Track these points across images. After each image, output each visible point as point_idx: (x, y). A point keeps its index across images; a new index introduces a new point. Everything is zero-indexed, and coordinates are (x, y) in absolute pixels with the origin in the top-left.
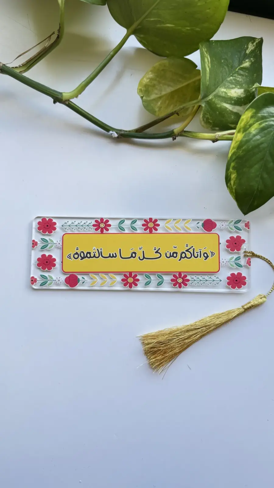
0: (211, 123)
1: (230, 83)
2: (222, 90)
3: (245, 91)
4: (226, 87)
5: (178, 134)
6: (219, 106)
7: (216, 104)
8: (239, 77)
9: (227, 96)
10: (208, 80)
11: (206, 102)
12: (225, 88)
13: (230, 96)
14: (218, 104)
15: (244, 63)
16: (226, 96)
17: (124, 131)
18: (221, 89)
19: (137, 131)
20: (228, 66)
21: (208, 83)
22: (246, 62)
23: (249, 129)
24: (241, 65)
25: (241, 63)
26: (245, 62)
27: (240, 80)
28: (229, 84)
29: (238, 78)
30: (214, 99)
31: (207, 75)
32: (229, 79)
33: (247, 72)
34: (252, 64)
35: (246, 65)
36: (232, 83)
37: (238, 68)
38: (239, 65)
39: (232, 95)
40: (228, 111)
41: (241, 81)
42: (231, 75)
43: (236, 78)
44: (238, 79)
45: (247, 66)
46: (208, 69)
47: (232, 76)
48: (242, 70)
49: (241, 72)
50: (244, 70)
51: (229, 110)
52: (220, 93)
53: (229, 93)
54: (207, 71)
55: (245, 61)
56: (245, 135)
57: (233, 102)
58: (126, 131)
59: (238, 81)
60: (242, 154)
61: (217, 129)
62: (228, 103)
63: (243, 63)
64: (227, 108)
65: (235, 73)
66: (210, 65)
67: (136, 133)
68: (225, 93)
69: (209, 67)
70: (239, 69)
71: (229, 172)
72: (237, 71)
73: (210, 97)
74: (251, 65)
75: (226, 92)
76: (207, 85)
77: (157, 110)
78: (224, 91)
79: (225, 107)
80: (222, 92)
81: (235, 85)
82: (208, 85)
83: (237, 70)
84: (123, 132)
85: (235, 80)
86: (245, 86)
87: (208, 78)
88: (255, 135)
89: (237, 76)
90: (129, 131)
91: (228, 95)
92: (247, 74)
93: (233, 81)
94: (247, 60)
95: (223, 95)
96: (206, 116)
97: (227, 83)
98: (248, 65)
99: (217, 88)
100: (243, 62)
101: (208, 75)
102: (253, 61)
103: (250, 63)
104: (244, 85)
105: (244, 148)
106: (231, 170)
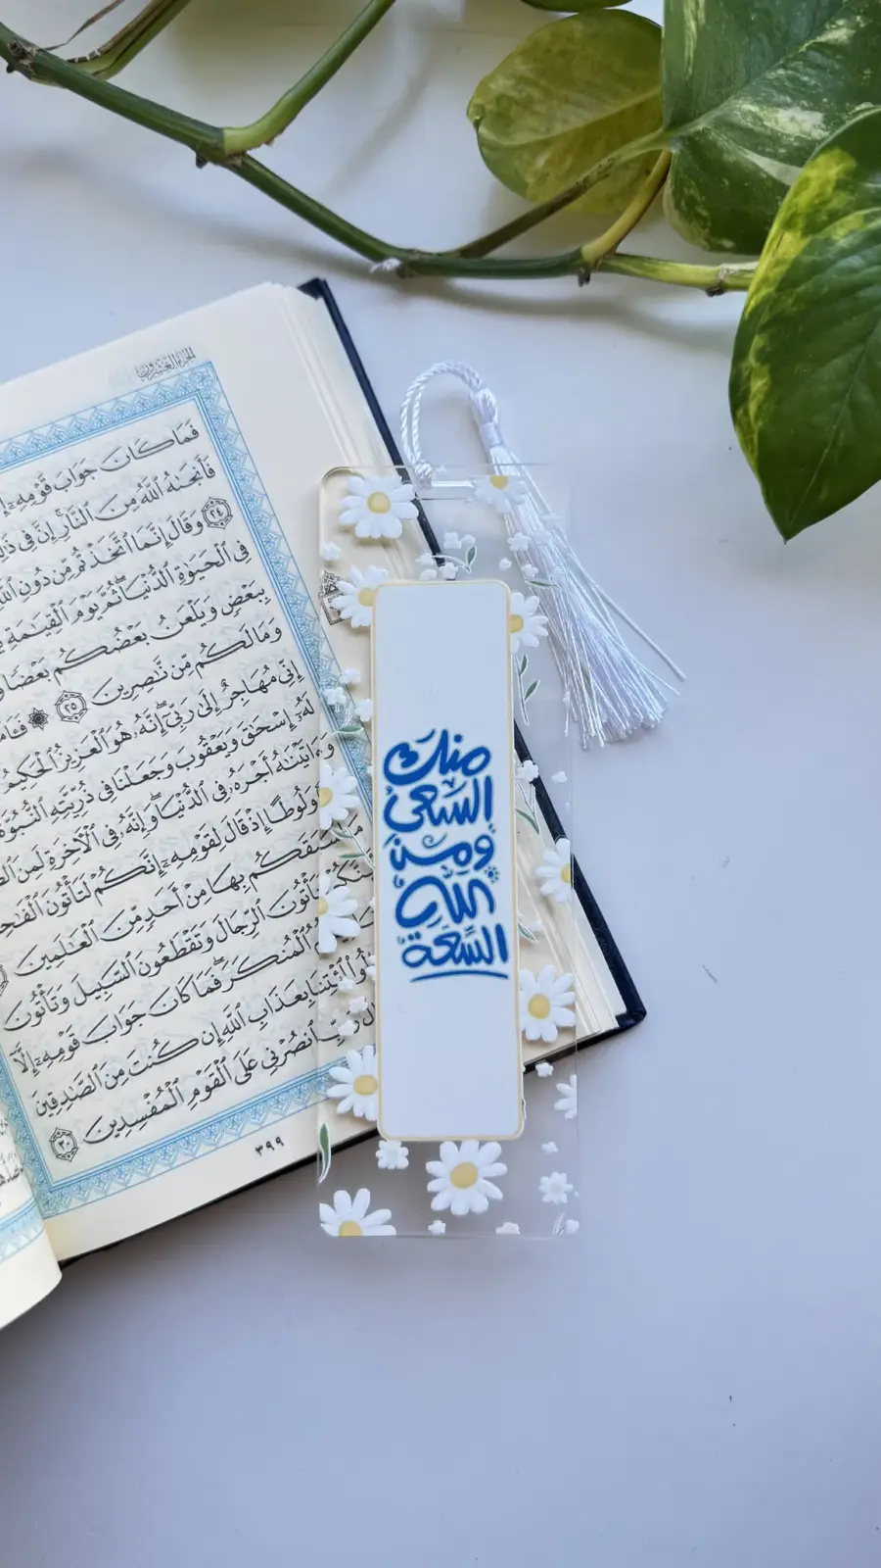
0: (704, 218)
1: (775, 87)
2: (744, 108)
3: (827, 121)
4: (759, 99)
5: (597, 262)
6: (730, 158)
7: (721, 151)
8: (813, 72)
9: (762, 129)
10: (692, 62)
11: (683, 138)
12: (758, 103)
13: (772, 130)
14: (729, 153)
15: (831, 29)
16: (758, 129)
17: (419, 252)
18: (740, 102)
19: (466, 252)
20: (771, 36)
21: (690, 70)
22: (838, 28)
23: (829, 229)
24: (820, 34)
25: (818, 28)
26: (834, 26)
27: (813, 82)
28: (770, 90)
29: (806, 74)
30: (713, 134)
31: (687, 42)
32: (771, 75)
33: (838, 61)
34: (859, 36)
35: (836, 37)
36: (783, 90)
37: (807, 45)
38: (812, 34)
39: (778, 128)
40: (762, 180)
41: (815, 87)
42: (782, 62)
43: (799, 75)
44: (806, 79)
45: (840, 40)
46: (692, 25)
47: (784, 67)
48: (823, 54)
49: (819, 58)
50: (827, 52)
51: (769, 177)
52: (737, 115)
53: (770, 120)
54: (689, 29)
55: (834, 23)
56: (810, 245)
57: (782, 151)
58: (430, 254)
59: (805, 84)
60: (794, 309)
61: (728, 244)
62: (763, 153)
63: (826, 29)
64: (758, 169)
65: (795, 59)
66: (702, 15)
67: (462, 260)
68: (756, 118)
69: (696, 19)
70: (808, 48)
71: (744, 365)
72: (802, 53)
73: (701, 124)
74: (854, 39)
75: (761, 114)
76: (688, 78)
77: (531, 180)
78: (750, 112)
79: (755, 164)
80: (745, 114)
81: (792, 96)
82: (692, 77)
83: (803, 49)
84: (416, 257)
85: (792, 79)
86: (829, 103)
87: (692, 55)
88: (844, 253)
89: (801, 68)
90: (439, 255)
91: (765, 127)
92: (837, 67)
93: (787, 84)
94: (841, 22)
95: (748, 123)
96: (686, 191)
97: (763, 88)
98: (845, 37)
99: (728, 96)
100: (828, 27)
101: (691, 45)
102: (862, 25)
103: (852, 32)
104: (825, 100)
105: (801, 289)
106: (751, 360)
